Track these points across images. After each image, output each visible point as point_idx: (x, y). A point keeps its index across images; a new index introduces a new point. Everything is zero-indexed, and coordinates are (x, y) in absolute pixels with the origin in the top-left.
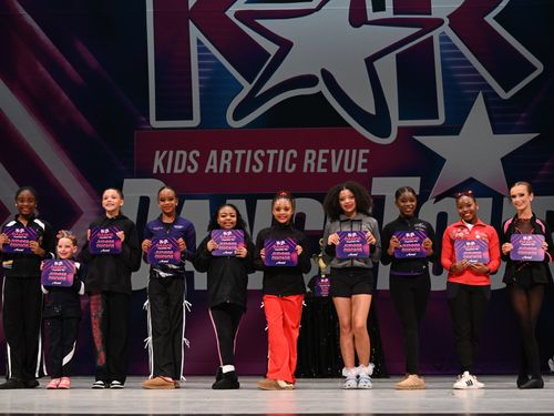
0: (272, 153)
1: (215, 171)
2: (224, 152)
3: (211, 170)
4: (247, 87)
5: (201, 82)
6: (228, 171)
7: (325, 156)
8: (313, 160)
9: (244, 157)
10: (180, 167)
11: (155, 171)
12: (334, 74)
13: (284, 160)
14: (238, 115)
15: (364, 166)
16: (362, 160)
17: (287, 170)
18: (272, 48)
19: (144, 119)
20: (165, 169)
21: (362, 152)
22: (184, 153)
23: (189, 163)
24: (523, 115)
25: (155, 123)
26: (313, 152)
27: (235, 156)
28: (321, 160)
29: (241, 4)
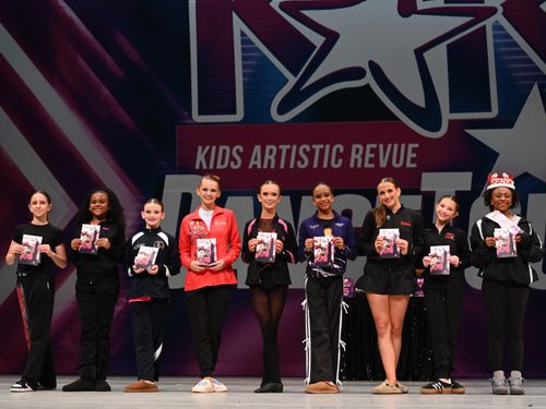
0: (317, 147)
1: (259, 167)
2: (268, 148)
3: (255, 166)
4: (292, 80)
5: (244, 75)
6: (273, 166)
7: (372, 151)
8: (360, 155)
9: (289, 152)
10: (223, 163)
11: (197, 167)
13: (330, 155)
14: (282, 110)
15: (413, 160)
16: (411, 155)
17: (334, 165)
18: (317, 40)
19: (186, 113)
20: (208, 164)
21: (411, 146)
22: (227, 148)
23: (232, 158)
25: (197, 118)
26: (360, 147)
27: (279, 152)
28: (369, 155)
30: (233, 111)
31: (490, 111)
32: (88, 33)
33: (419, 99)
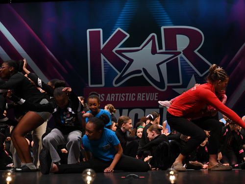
0: (127, 94)
2: (112, 94)
3: (108, 100)
4: (119, 74)
5: (105, 72)
6: (114, 100)
7: (144, 95)
8: (140, 97)
9: (119, 96)
12: (146, 69)
13: (131, 97)
14: (116, 83)
15: (157, 98)
16: (156, 96)
17: (132, 100)
18: (127, 62)
19: (87, 84)
21: (156, 94)
22: (100, 95)
23: (101, 98)
25: (90, 85)
26: (140, 94)
27: (116, 96)
28: (143, 97)
29: (117, 48)
33: (158, 79)
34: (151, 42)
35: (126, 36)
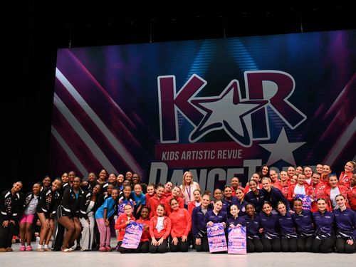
0: (206, 152)
1: (185, 159)
2: (188, 152)
3: (183, 159)
4: (196, 128)
5: (179, 126)
6: (190, 159)
7: (226, 153)
8: (221, 154)
9: (195, 153)
10: (172, 158)
11: (163, 159)
12: (228, 122)
13: (210, 154)
14: (192, 139)
15: (240, 156)
16: (239, 154)
17: (212, 158)
18: (205, 113)
19: (158, 140)
20: (166, 158)
21: (239, 151)
22: (173, 152)
23: (175, 156)
24: (300, 135)
25: (162, 142)
26: (221, 151)
27: (192, 154)
28: (224, 154)
29: (193, 98)
30: (175, 139)
31: (267, 137)
32: (123, 113)
33: (241, 133)
34: (233, 89)
35: (204, 83)
